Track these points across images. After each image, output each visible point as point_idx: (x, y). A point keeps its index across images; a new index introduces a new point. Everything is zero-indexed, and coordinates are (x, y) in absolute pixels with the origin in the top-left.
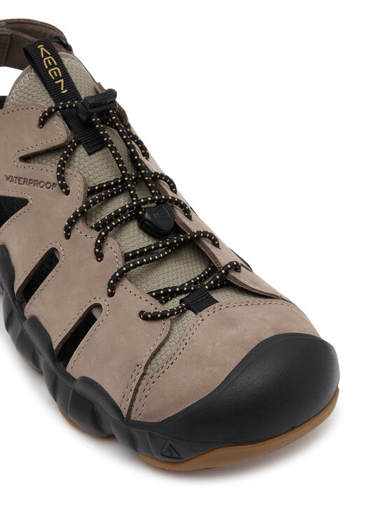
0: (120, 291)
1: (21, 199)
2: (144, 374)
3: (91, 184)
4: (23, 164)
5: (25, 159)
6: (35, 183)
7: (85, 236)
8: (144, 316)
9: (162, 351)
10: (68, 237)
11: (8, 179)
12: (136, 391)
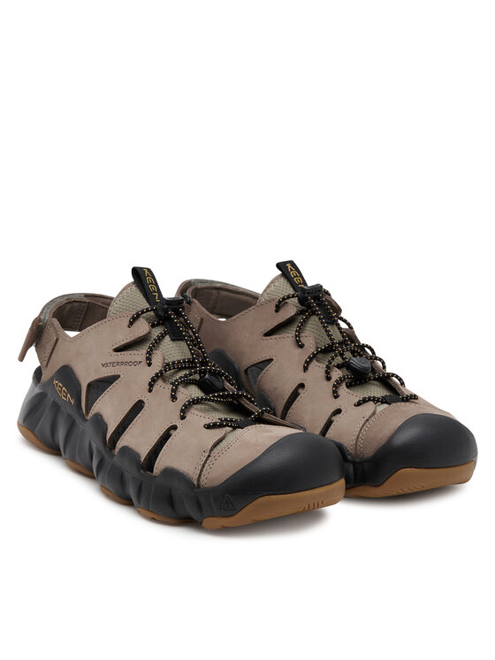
0: (189, 416)
1: (114, 376)
2: (209, 456)
3: (166, 361)
4: (116, 353)
5: (117, 350)
6: (126, 363)
7: (163, 389)
8: (208, 427)
9: (221, 444)
10: (150, 391)
11: (103, 366)
12: (203, 466)
